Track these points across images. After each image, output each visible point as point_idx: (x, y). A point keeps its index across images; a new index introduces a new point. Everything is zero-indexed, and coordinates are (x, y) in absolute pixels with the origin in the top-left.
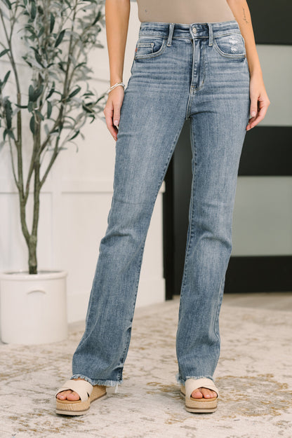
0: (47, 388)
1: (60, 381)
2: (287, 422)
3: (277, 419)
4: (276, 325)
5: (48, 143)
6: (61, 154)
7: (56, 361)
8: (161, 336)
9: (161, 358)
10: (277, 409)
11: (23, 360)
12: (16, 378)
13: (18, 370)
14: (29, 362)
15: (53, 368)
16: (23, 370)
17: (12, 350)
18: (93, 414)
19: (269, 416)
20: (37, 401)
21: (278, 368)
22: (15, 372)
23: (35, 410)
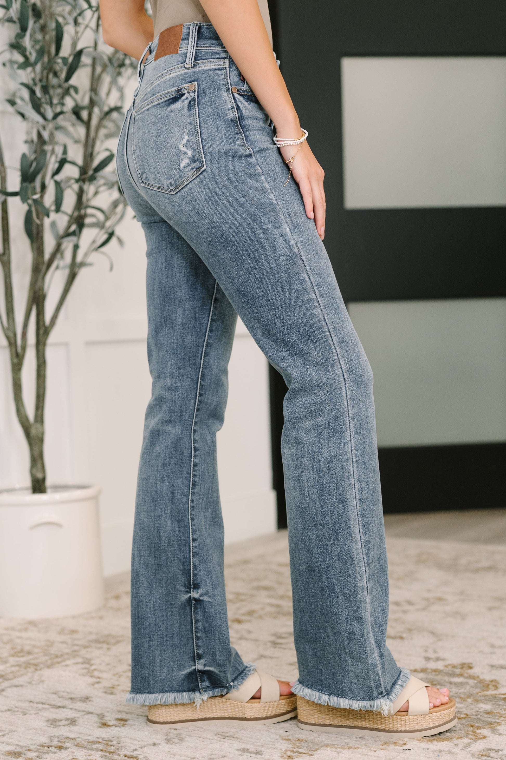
0: (71, 699)
1: (93, 685)
4: (477, 570)
5: (58, 256)
6: (83, 273)
7: (85, 647)
8: (271, 597)
9: (272, 639)
11: (27, 648)
12: (15, 682)
13: (19, 666)
14: (36, 650)
15: (80, 660)
16: (27, 665)
17: (6, 629)
18: (155, 744)
20: (53, 722)
21: (481, 652)
22: (14, 669)
23: (51, 738)
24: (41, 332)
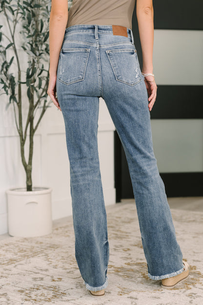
0: (41, 270)
1: (49, 264)
2: (195, 294)
3: (189, 292)
4: (189, 222)
7: (46, 249)
8: (113, 230)
9: (114, 247)
10: (188, 285)
11: (24, 249)
12: (21, 262)
13: (22, 256)
14: (28, 250)
15: (44, 254)
16: (25, 256)
17: (17, 241)
18: (72, 289)
19: (184, 290)
20: (35, 279)
21: (190, 255)
22: (20, 257)
23: (34, 285)
24: (32, 131)
